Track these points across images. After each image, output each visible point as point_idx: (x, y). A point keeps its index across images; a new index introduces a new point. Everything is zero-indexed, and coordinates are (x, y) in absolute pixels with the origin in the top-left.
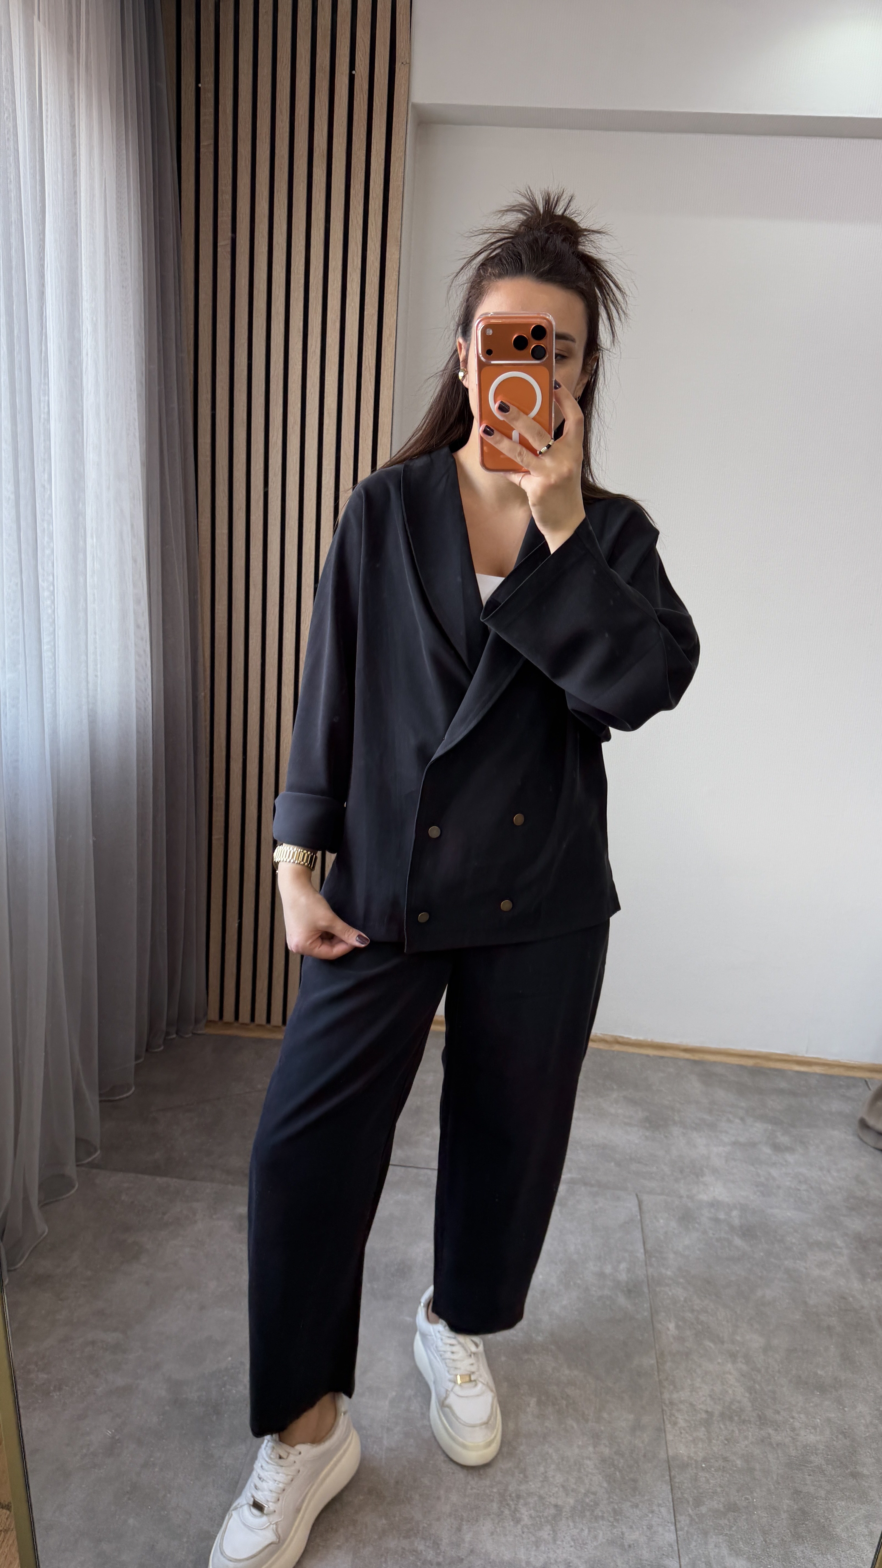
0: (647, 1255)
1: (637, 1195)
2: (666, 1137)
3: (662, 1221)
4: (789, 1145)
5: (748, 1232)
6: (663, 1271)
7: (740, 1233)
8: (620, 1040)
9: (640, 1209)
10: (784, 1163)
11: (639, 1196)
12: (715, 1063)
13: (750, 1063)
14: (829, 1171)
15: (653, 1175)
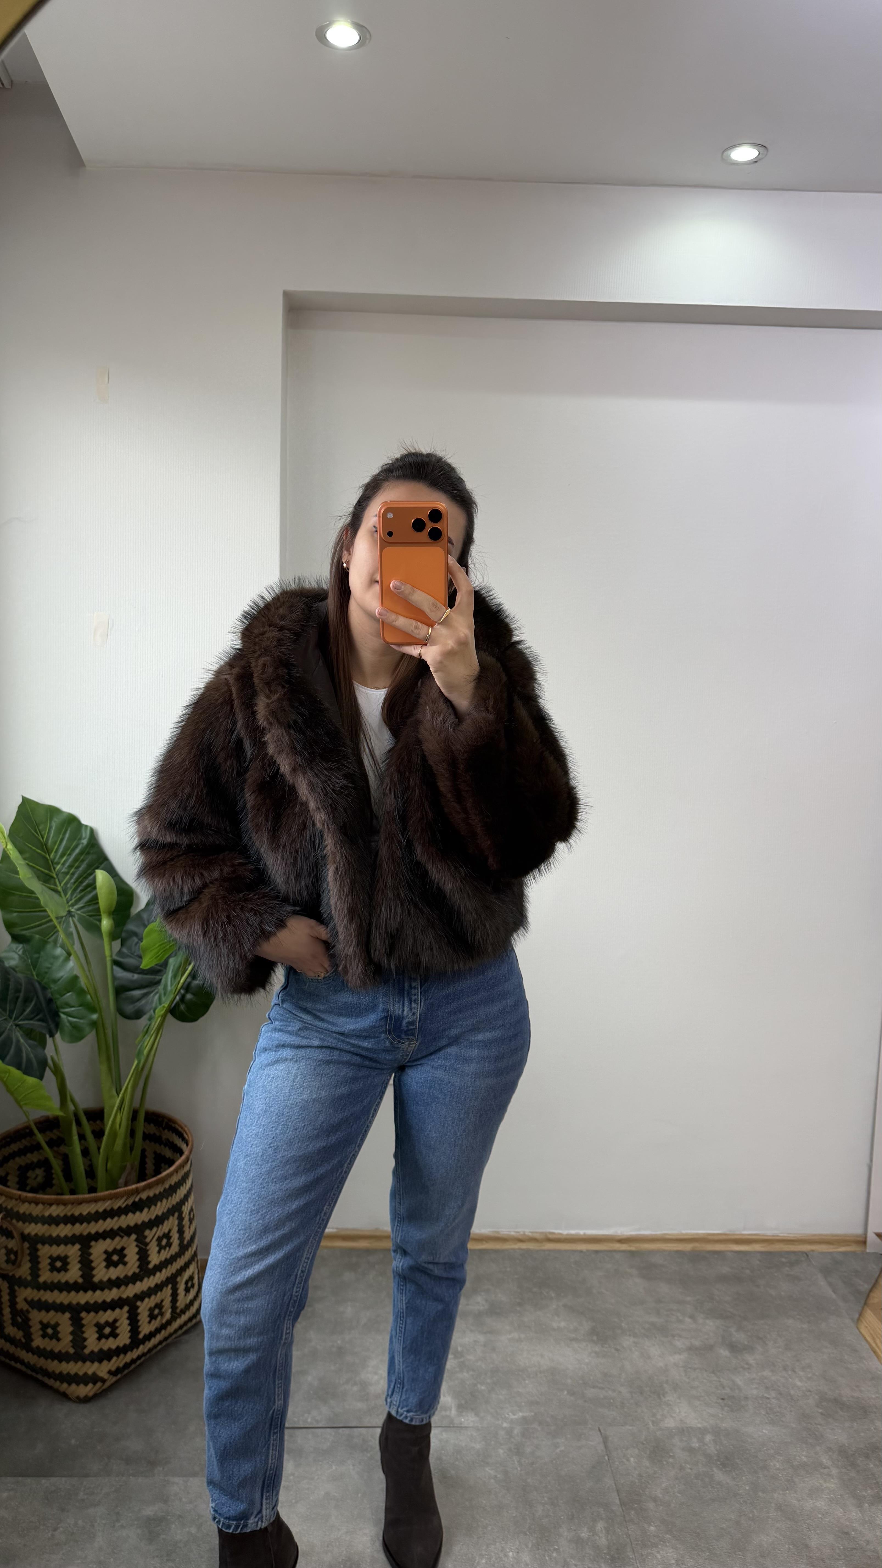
0: (624, 1508)
1: (599, 1430)
2: (617, 1350)
3: (632, 1459)
4: (746, 1343)
5: (726, 1462)
6: (646, 1526)
7: (719, 1463)
8: (550, 1236)
9: (606, 1447)
10: (746, 1366)
11: (602, 1431)
12: (651, 1252)
13: (688, 1247)
14: (794, 1371)
15: (612, 1401)
